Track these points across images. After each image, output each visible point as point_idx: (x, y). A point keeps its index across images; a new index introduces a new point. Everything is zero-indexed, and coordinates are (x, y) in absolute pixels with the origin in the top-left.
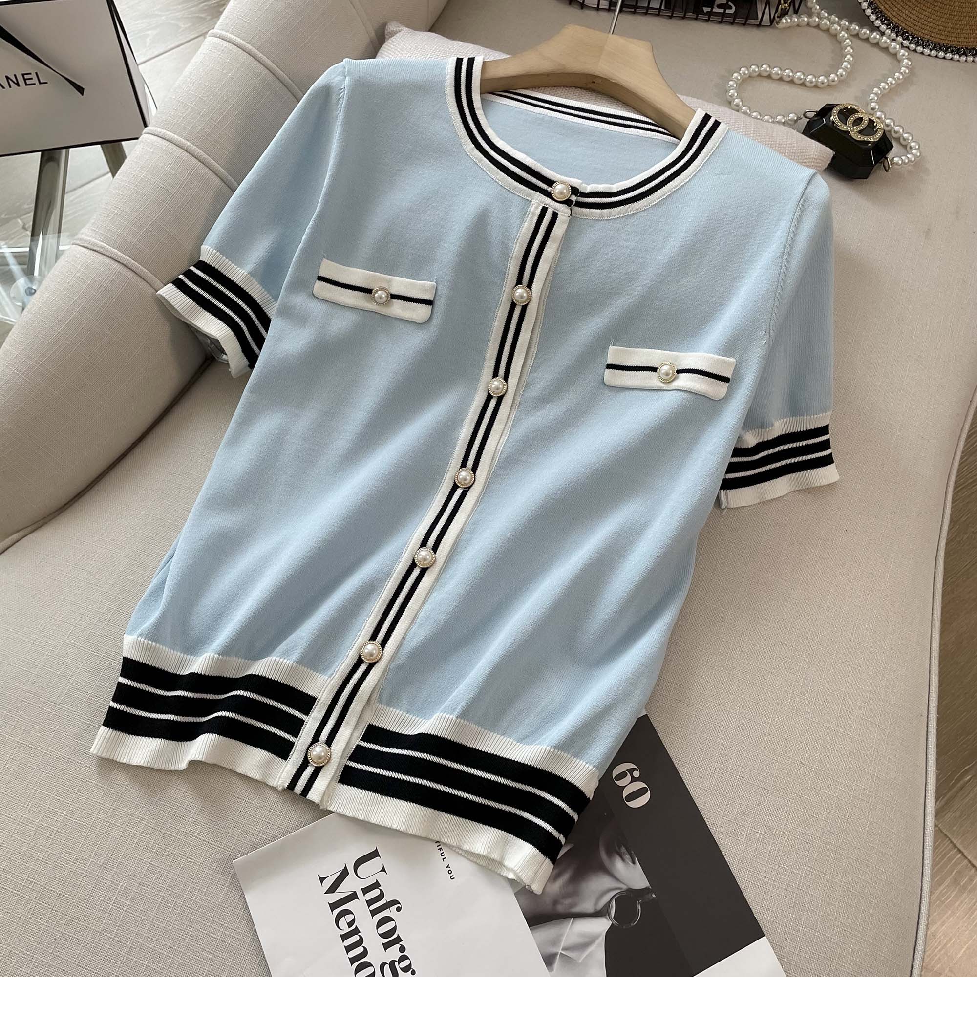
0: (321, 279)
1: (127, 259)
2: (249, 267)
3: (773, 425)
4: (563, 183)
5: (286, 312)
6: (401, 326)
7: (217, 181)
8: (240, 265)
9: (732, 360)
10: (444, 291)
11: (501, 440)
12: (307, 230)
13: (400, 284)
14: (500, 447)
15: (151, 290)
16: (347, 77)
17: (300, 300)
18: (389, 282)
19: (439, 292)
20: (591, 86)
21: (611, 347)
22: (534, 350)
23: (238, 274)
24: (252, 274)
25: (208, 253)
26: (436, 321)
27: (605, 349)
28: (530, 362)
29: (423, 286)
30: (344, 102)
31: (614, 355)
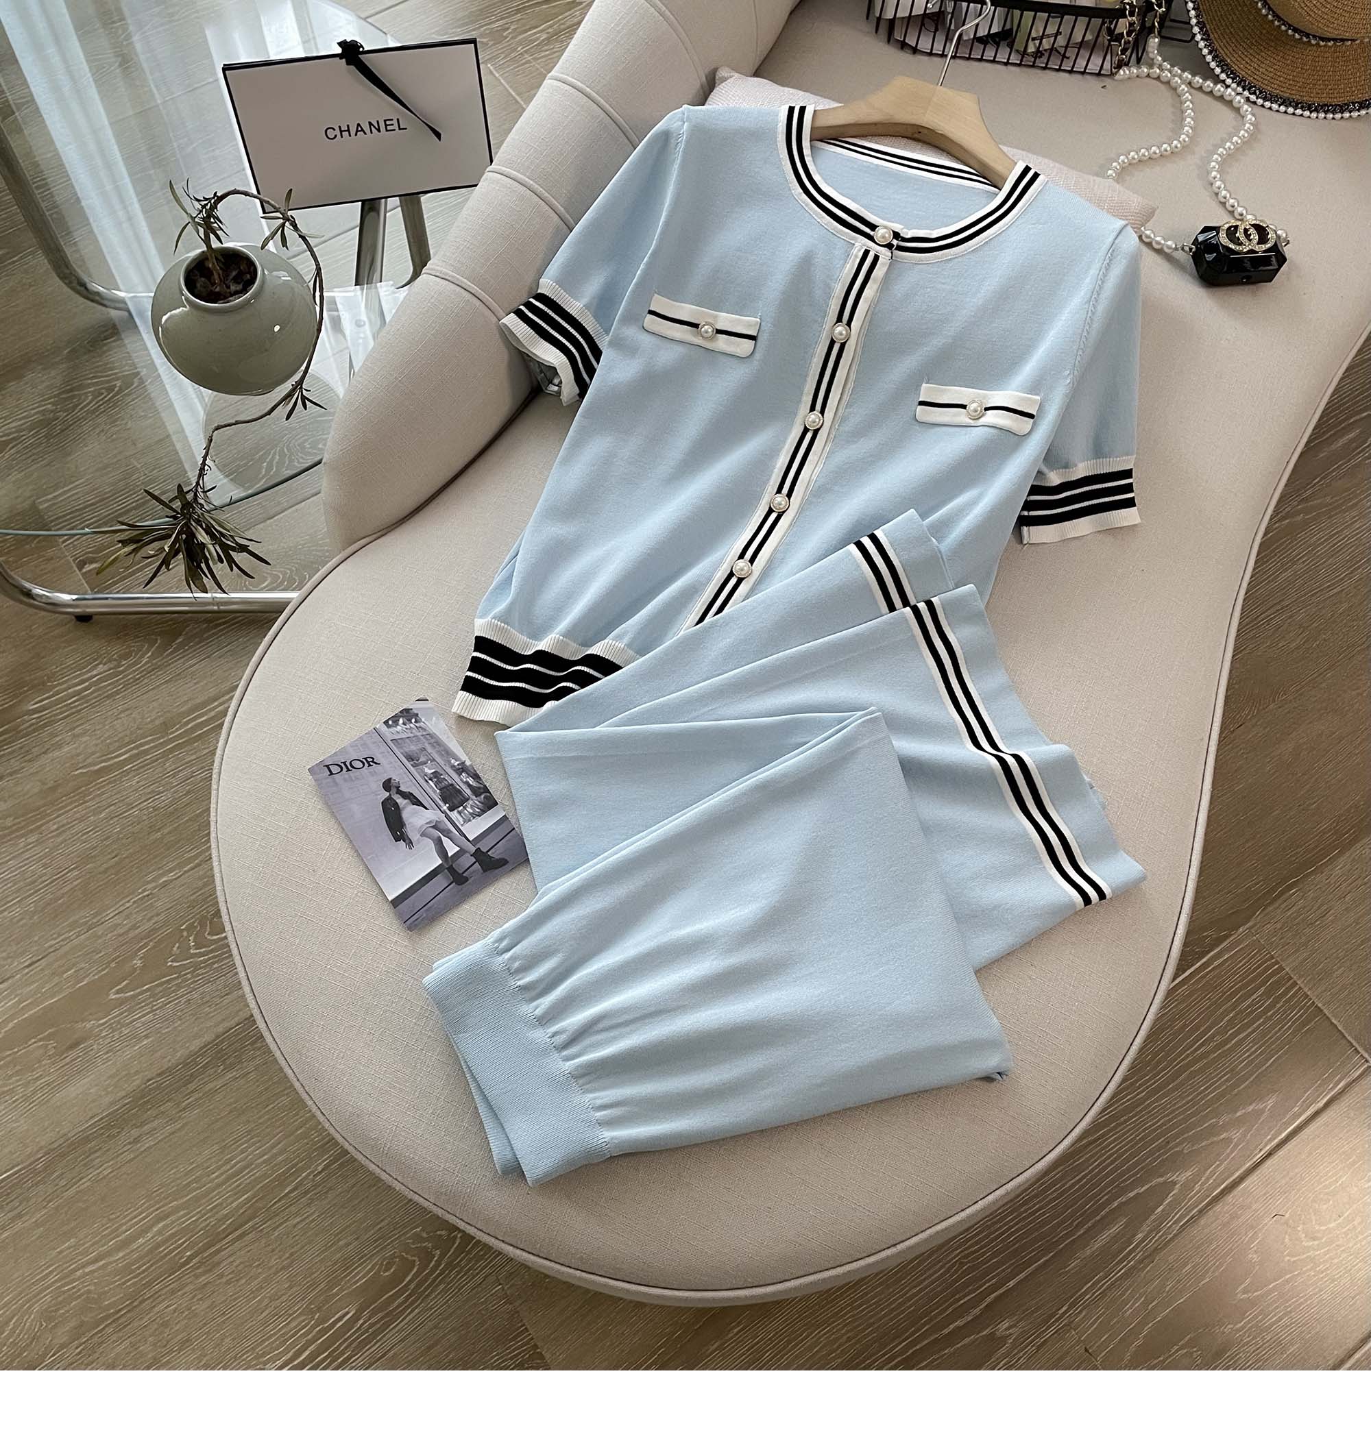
0: (652, 312)
1: (475, 289)
2: (585, 300)
3: (1076, 466)
4: (886, 227)
5: (616, 344)
6: (724, 359)
7: (556, 218)
8: (577, 299)
9: (1038, 398)
10: (767, 327)
11: (815, 471)
12: (642, 266)
13: (725, 320)
14: (814, 477)
15: (495, 319)
16: (686, 124)
17: (631, 332)
18: (716, 317)
19: (762, 328)
20: (916, 136)
21: (924, 385)
22: (850, 386)
23: (574, 307)
24: (587, 307)
25: (547, 286)
26: (757, 356)
27: (918, 387)
28: (846, 397)
29: (748, 322)
30: (681, 147)
31: (927, 391)
